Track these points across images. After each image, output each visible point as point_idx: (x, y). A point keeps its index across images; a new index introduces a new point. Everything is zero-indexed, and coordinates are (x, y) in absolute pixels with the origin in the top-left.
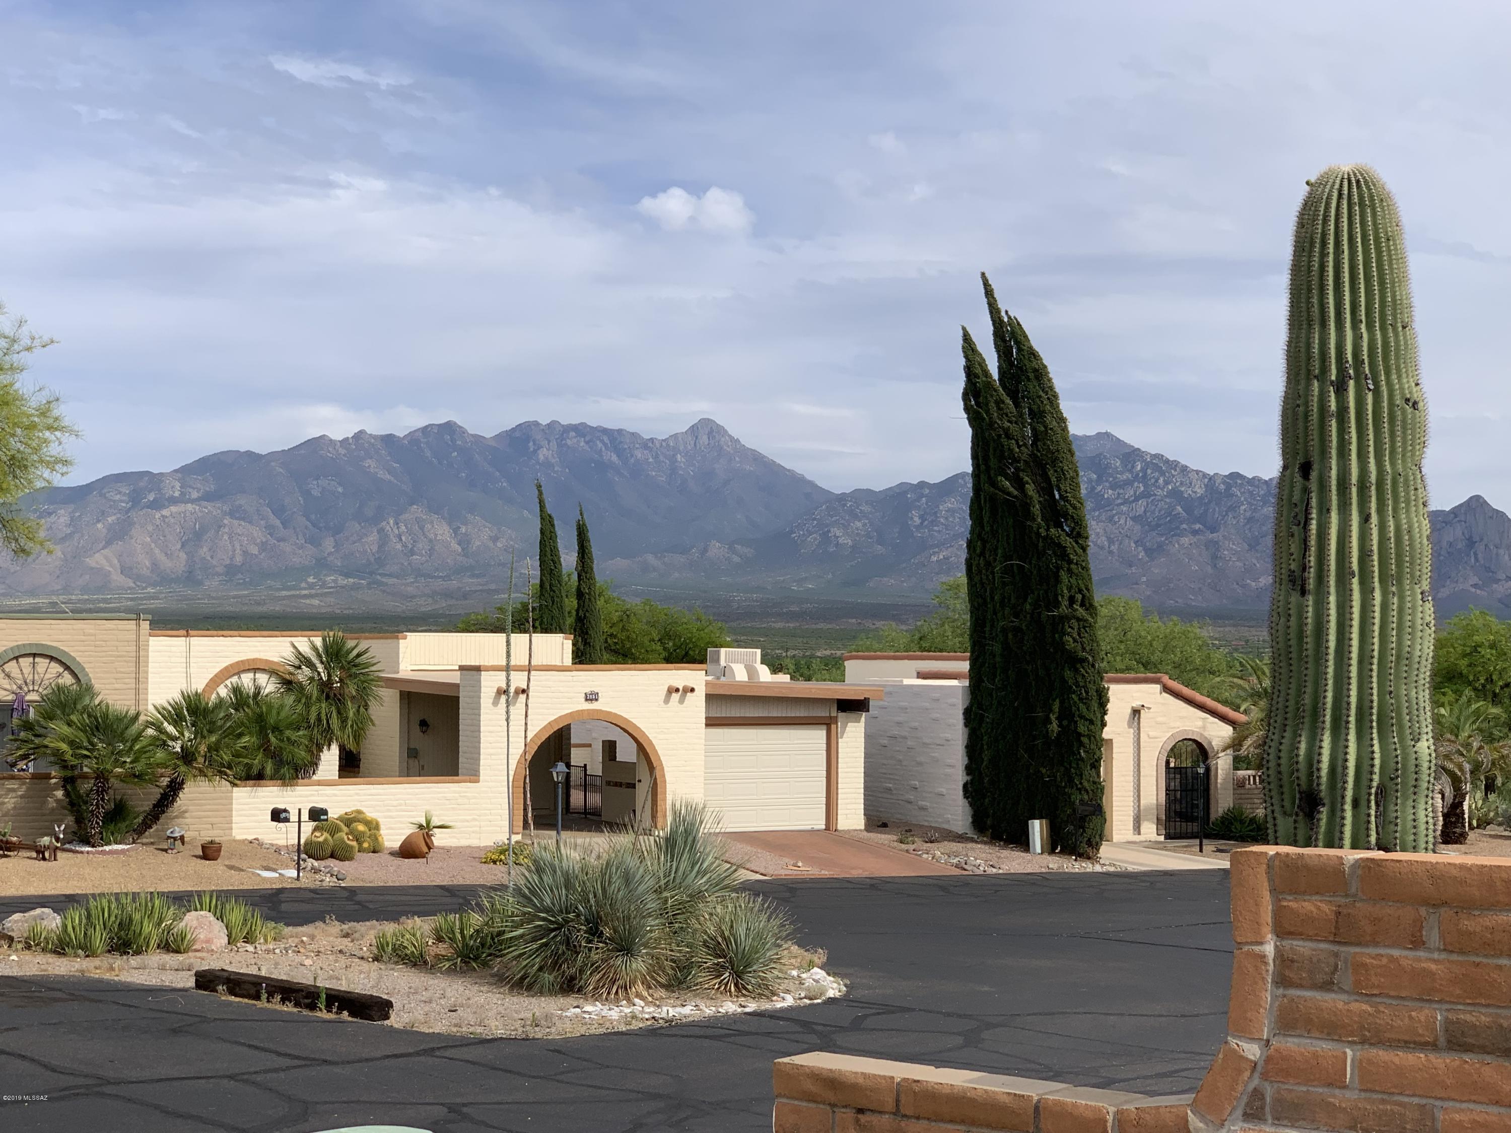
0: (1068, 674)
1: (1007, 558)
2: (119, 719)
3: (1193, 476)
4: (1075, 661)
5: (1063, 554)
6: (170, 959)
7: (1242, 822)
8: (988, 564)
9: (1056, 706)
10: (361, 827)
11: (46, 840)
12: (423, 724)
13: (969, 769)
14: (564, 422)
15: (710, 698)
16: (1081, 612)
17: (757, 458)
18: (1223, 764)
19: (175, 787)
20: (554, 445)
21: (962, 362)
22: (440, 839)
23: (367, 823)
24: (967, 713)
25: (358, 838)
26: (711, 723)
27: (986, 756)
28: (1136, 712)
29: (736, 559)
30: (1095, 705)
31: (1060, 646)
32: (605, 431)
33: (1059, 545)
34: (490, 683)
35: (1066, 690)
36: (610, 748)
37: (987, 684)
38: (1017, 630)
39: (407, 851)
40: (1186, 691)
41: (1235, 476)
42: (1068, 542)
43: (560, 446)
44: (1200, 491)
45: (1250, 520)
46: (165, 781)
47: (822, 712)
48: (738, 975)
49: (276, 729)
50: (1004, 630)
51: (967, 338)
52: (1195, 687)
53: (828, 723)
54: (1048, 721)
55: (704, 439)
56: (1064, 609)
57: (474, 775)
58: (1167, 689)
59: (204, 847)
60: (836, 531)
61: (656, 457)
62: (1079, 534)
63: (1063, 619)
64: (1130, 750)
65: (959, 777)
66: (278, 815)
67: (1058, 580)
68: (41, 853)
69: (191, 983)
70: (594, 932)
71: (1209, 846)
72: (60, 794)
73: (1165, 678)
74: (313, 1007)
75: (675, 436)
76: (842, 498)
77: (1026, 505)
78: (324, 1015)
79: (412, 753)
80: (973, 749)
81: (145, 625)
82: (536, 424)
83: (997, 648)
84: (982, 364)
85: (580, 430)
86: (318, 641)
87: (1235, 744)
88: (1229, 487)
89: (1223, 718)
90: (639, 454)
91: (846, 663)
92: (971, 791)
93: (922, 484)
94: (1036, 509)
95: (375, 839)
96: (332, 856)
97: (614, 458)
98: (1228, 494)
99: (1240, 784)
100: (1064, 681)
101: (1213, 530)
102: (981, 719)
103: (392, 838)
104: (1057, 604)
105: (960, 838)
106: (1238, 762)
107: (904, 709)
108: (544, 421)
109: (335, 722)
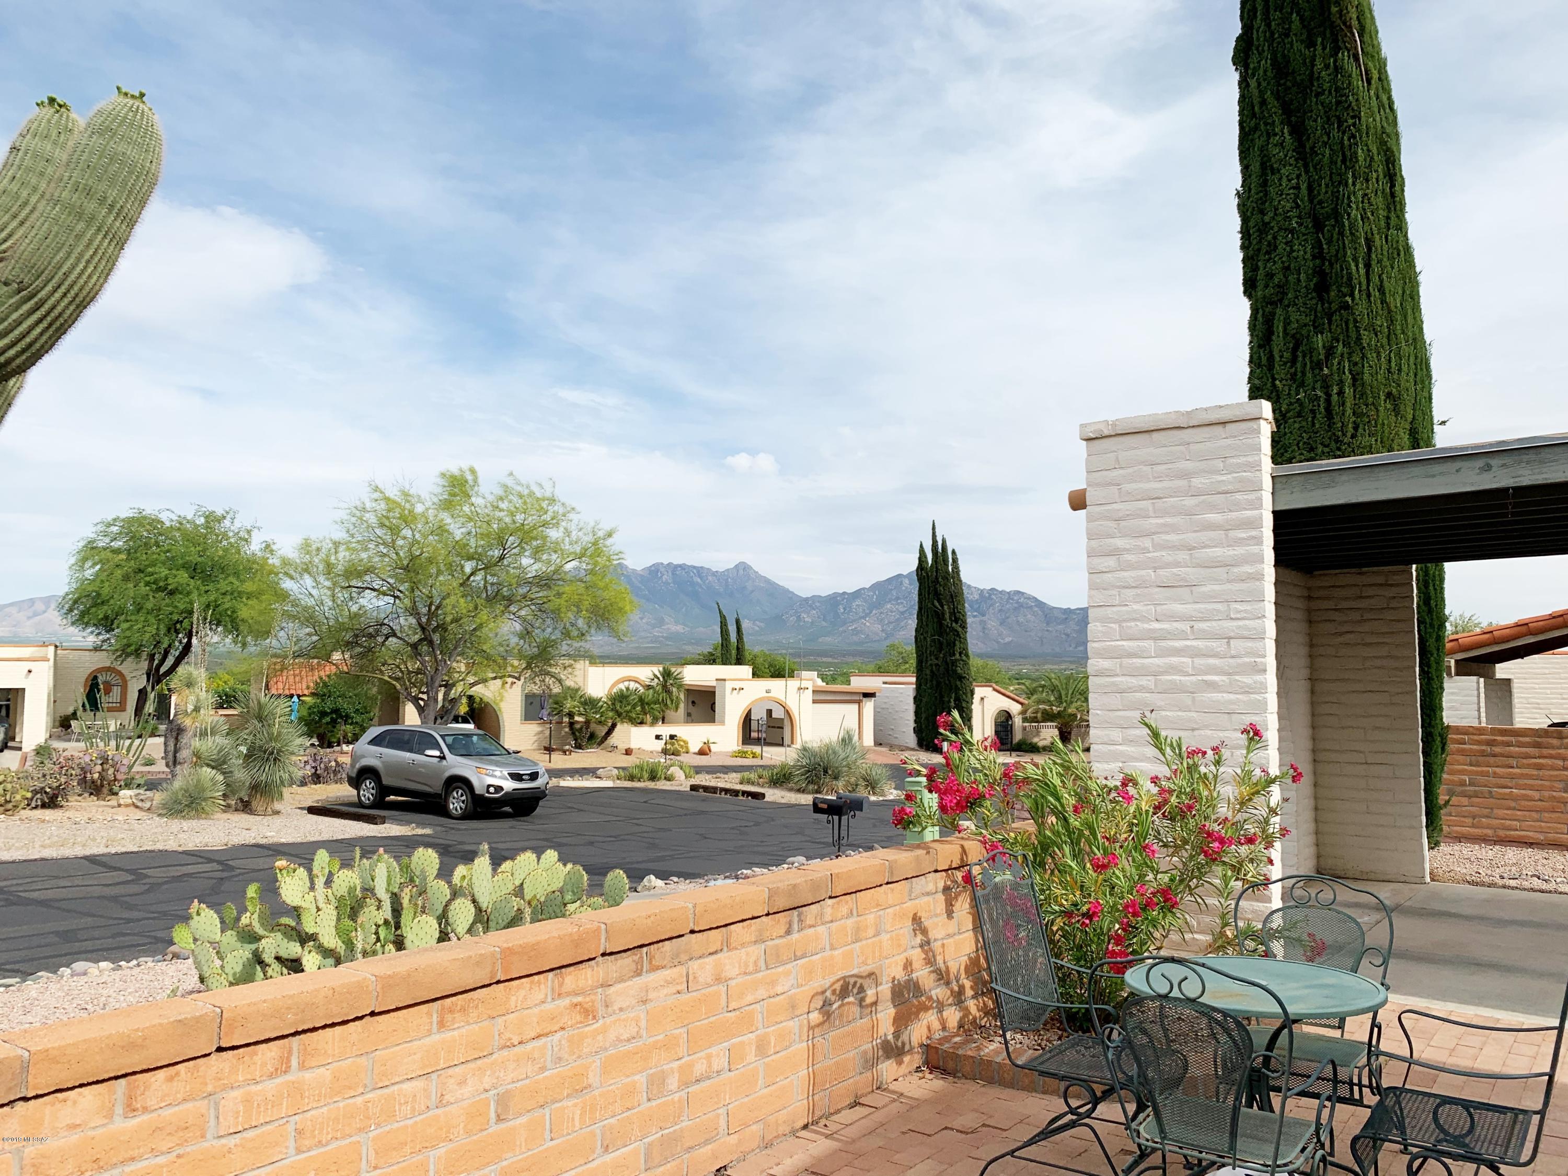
0: (958, 683)
1: (932, 636)
2: (594, 700)
3: (973, 589)
4: (961, 678)
5: (958, 635)
6: (668, 783)
7: (1026, 744)
8: (925, 638)
9: (953, 695)
10: (682, 743)
11: (567, 747)
12: (693, 702)
13: (916, 722)
14: (675, 563)
15: (814, 691)
16: (964, 658)
17: (767, 581)
18: (1018, 721)
19: (614, 726)
20: (670, 574)
21: (918, 555)
22: (713, 747)
23: (684, 741)
24: (915, 698)
25: (682, 747)
26: (814, 702)
27: (924, 716)
28: (982, 699)
29: (757, 628)
30: (969, 695)
31: (955, 672)
32: (694, 567)
33: (956, 631)
34: (729, 685)
35: (957, 689)
36: (769, 712)
37: (923, 687)
38: (937, 665)
39: (702, 753)
40: (1002, 690)
41: (993, 589)
42: (960, 629)
43: (673, 574)
44: (977, 597)
45: (1000, 611)
46: (610, 724)
47: (856, 698)
48: (873, 788)
49: (647, 704)
50: (931, 665)
51: (921, 546)
52: (1006, 689)
53: (859, 702)
54: (949, 701)
55: (741, 572)
56: (957, 656)
57: (722, 722)
58: (995, 690)
59: (626, 750)
60: (803, 615)
61: (719, 580)
62: (964, 627)
63: (956, 660)
64: (980, 714)
65: (912, 725)
66: (658, 737)
67: (954, 645)
68: (565, 752)
69: (689, 789)
70: (826, 772)
71: (1014, 754)
72: (567, 730)
73: (994, 685)
74: (737, 796)
75: (728, 570)
76: (807, 599)
77: (943, 614)
78: (741, 798)
79: (689, 715)
80: (917, 713)
81: (587, 662)
82: (662, 564)
83: (928, 672)
84: (926, 557)
85: (682, 567)
86: (661, 669)
87: (1023, 712)
88: (990, 595)
89: (1018, 702)
90: (710, 578)
91: (852, 678)
92: (917, 731)
93: (844, 593)
94: (947, 616)
95: (687, 747)
96: (673, 754)
97: (699, 580)
98: (990, 598)
99: (1024, 729)
100: (956, 686)
101: (984, 615)
102: (921, 701)
103: (694, 747)
104: (954, 654)
105: (913, 749)
106: (1025, 720)
107: (887, 697)
108: (666, 563)
109: (669, 702)
